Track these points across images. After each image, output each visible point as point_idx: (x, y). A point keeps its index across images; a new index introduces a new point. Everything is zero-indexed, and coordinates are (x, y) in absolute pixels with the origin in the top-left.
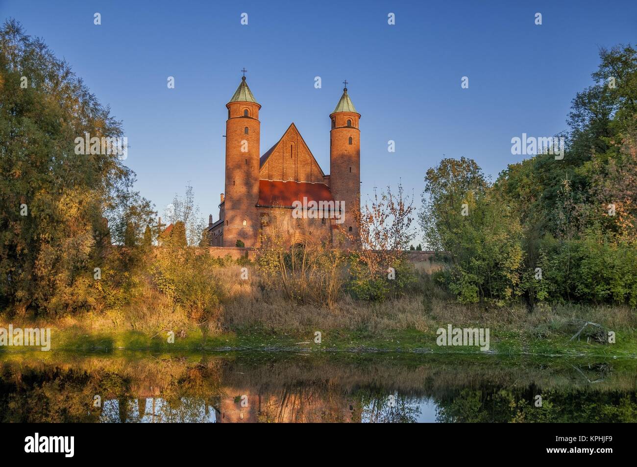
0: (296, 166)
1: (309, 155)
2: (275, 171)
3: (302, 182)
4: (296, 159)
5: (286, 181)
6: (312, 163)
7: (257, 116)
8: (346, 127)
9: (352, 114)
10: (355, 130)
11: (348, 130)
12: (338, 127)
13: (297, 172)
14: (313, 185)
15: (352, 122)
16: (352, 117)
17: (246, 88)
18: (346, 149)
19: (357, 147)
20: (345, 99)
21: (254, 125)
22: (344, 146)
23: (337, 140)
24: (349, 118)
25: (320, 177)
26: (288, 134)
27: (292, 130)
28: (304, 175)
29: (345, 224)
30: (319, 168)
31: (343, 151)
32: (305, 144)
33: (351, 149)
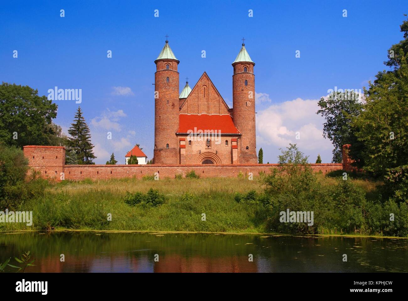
0: (208, 103)
2: (193, 107)
3: (212, 114)
4: (208, 98)
5: (200, 115)
6: (220, 100)
7: (176, 69)
8: (243, 73)
9: (248, 63)
10: (250, 74)
11: (244, 75)
12: (237, 73)
13: (208, 107)
14: (221, 116)
15: (248, 69)
16: (247, 65)
17: (168, 48)
18: (243, 89)
19: (252, 87)
20: (243, 52)
21: (174, 75)
22: (242, 87)
23: (236, 83)
24: (245, 66)
25: (226, 110)
26: (202, 80)
27: (205, 77)
28: (214, 110)
29: (243, 144)
30: (225, 104)
31: (240, 91)
32: (214, 87)
33: (247, 89)
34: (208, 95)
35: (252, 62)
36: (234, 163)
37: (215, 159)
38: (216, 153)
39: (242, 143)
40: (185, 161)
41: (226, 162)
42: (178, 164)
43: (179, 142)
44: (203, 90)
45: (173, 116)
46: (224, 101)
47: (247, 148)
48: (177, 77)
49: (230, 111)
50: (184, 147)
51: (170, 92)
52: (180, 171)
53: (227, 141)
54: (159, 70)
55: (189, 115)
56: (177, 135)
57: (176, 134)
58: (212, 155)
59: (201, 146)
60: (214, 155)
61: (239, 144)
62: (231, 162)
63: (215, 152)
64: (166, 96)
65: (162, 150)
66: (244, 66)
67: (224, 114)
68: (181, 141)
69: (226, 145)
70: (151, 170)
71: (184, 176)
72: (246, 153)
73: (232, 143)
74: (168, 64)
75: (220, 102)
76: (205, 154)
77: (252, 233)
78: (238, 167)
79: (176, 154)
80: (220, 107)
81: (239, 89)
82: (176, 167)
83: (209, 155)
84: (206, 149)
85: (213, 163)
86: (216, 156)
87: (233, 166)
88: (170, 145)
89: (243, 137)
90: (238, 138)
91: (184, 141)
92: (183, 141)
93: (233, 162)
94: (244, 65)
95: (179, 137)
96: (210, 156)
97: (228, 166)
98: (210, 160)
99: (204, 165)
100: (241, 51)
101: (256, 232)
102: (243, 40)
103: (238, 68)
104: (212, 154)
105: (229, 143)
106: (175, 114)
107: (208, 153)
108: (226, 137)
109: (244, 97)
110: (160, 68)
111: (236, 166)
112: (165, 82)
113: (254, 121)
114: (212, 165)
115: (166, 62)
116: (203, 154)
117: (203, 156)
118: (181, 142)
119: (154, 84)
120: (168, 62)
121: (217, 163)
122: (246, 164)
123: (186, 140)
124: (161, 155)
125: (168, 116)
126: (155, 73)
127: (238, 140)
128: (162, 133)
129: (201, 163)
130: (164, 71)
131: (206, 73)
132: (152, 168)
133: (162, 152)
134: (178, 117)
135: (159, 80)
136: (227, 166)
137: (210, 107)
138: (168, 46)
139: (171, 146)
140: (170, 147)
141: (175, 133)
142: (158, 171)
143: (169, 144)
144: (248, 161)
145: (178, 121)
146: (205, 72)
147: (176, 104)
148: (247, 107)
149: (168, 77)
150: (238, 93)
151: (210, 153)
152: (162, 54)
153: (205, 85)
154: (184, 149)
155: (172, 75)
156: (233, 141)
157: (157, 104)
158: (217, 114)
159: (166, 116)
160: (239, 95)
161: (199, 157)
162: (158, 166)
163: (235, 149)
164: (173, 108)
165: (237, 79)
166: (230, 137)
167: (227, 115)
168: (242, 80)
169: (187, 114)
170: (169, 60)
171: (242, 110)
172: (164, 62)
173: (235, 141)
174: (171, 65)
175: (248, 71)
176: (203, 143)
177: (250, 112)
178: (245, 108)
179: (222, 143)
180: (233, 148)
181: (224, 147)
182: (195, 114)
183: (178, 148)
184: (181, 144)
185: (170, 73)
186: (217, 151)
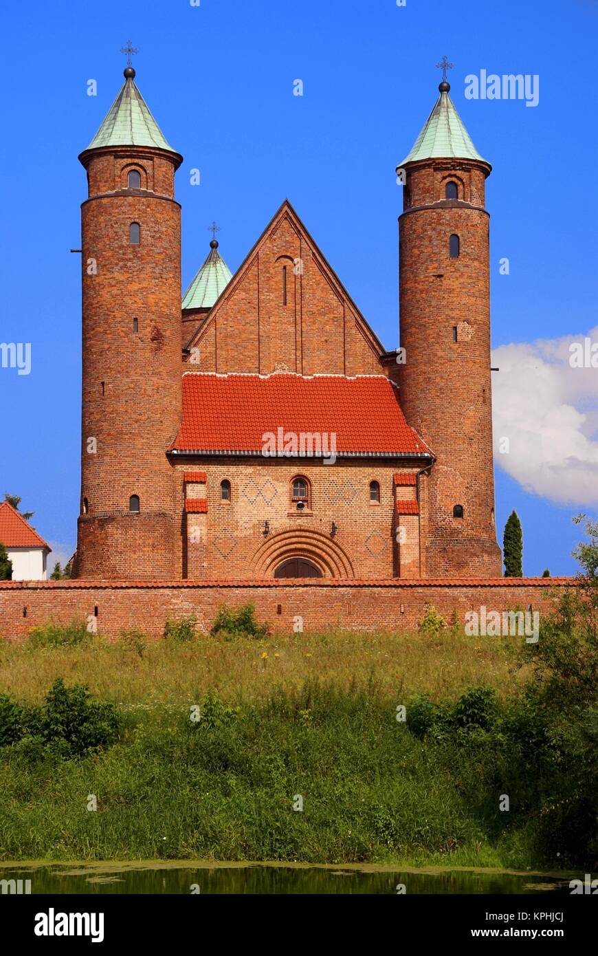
0: (299, 328)
1: (337, 293)
2: (237, 346)
3: (317, 375)
4: (298, 307)
5: (269, 376)
6: (348, 318)
7: (169, 187)
8: (442, 206)
9: (461, 164)
10: (468, 211)
11: (447, 215)
12: (417, 206)
13: (300, 347)
14: (351, 382)
15: (461, 187)
16: (459, 173)
17: (135, 102)
18: (441, 272)
19: (476, 263)
20: (442, 117)
21: (158, 215)
22: (436, 265)
23: (414, 247)
24: (450, 176)
25: (372, 359)
26: (273, 233)
27: (285, 224)
28: (323, 357)
29: (439, 498)
30: (368, 334)
31: (431, 280)
32: (323, 264)
33: (457, 270)
34: (298, 296)
35: (479, 158)
36: (404, 574)
37: (326, 557)
38: (333, 534)
39: (438, 489)
40: (205, 564)
41: (373, 568)
42: (179, 577)
43: (180, 488)
44: (280, 277)
45: (155, 379)
46: (362, 319)
47: (458, 512)
48: (171, 223)
49: (387, 359)
50: (200, 508)
51: (145, 284)
52: (186, 605)
53: (374, 485)
54: (100, 194)
55: (220, 380)
56: (173, 459)
57: (170, 456)
59: (272, 506)
60: (324, 543)
61: (424, 495)
62: (391, 571)
63: (327, 530)
64: (127, 300)
65: (110, 519)
66: (444, 178)
67: (364, 372)
68: (189, 482)
69: (373, 502)
70: (64, 604)
71: (202, 628)
72: (455, 532)
73: (394, 493)
74: (133, 167)
75: (348, 325)
76: (287, 535)
77: (477, 870)
78: (420, 590)
79: (168, 535)
80: (348, 346)
81: (426, 273)
82: (167, 591)
83: (304, 540)
84: (290, 515)
85: (318, 574)
86: (331, 544)
87: (401, 586)
88: (143, 499)
89: (441, 468)
90: (421, 473)
91: (201, 483)
92: (197, 482)
93: (402, 571)
94: (447, 173)
95: (179, 467)
96: (305, 546)
97: (380, 586)
98: (306, 563)
99: (282, 581)
100: (435, 111)
101: (493, 866)
102: (445, 66)
103: (421, 185)
104: (315, 536)
105: (385, 491)
106: (164, 373)
107: (297, 533)
108: (373, 466)
109: (444, 303)
110: (101, 184)
111: (411, 586)
112: (125, 243)
113: (484, 402)
114: (313, 581)
115: (129, 161)
117: (277, 546)
118: (189, 487)
119: (81, 249)
120: (136, 161)
121: (336, 572)
122: (454, 577)
123: (209, 479)
124: (109, 542)
125: (136, 383)
126: (83, 205)
127: (422, 478)
128: (111, 452)
129: (270, 574)
130: (117, 195)
131: (289, 207)
132: (71, 593)
133: (110, 529)
134: (176, 386)
135: (97, 234)
136: (375, 586)
137: (307, 345)
138: (133, 91)
139: (150, 505)
140: (143, 509)
141: (163, 452)
142: (96, 608)
143: (140, 495)
144: (460, 565)
145: (177, 404)
146: (287, 203)
147: (167, 334)
148: (456, 346)
149: (137, 220)
150: (420, 287)
151: (308, 534)
152: (109, 125)
153: (288, 254)
154: (202, 517)
155: (153, 215)
156: (398, 485)
157: (92, 333)
158: (337, 375)
159: (128, 380)
160: (424, 295)
161: (264, 548)
162: (96, 588)
163: (410, 514)
164: (158, 349)
165: (415, 231)
166: (387, 469)
167: (377, 379)
168: (439, 233)
169: (214, 373)
170: (141, 149)
171: (435, 359)
172: (118, 160)
173: (407, 485)
174: (149, 171)
175: (464, 198)
176: (279, 490)
177: (471, 364)
178: (450, 348)
179: (354, 493)
180: (401, 514)
181: (366, 509)
182: (246, 374)
183: (177, 511)
184: (191, 498)
185: (144, 205)
186: (333, 524)
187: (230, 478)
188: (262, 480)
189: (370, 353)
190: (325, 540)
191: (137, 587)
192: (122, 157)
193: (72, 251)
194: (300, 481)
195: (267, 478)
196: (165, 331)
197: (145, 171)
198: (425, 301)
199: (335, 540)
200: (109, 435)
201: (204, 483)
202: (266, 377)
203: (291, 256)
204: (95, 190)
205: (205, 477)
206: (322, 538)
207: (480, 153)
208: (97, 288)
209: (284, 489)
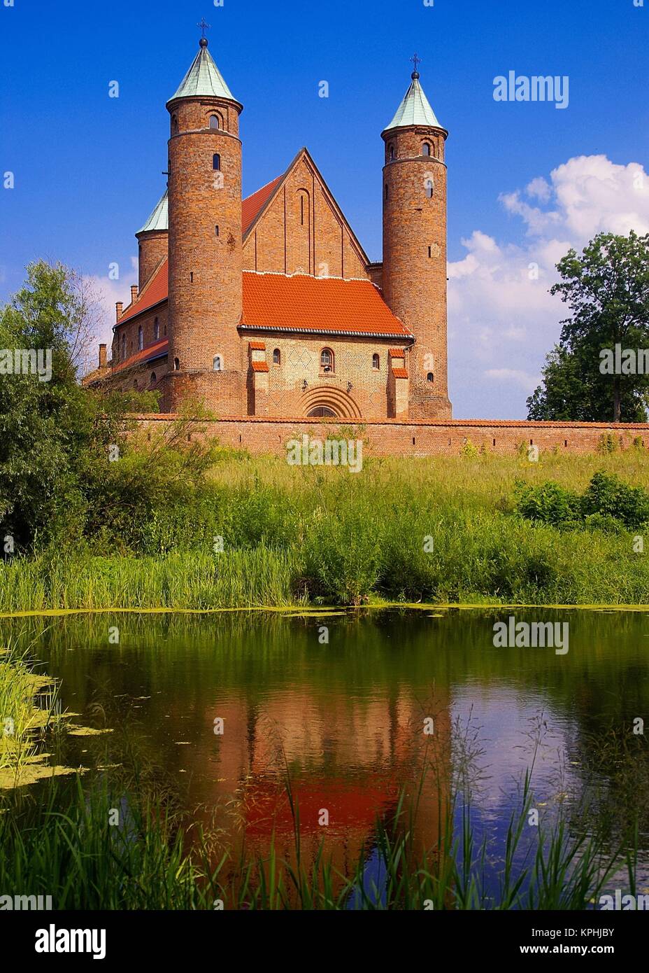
0: (312, 242)
1: (338, 217)
2: (270, 252)
3: (324, 277)
4: (311, 227)
5: (292, 276)
6: (345, 237)
7: (236, 130)
8: (422, 159)
9: (432, 131)
10: (438, 165)
11: (424, 166)
12: (403, 158)
13: (313, 256)
14: (347, 283)
15: (432, 147)
16: (431, 137)
17: (210, 65)
18: (419, 207)
19: (442, 202)
20: (416, 96)
22: (417, 201)
23: (400, 187)
24: (426, 138)
25: (360, 267)
26: (295, 171)
27: (303, 165)
28: (328, 264)
29: (418, 367)
30: (358, 249)
31: (413, 212)
32: (329, 196)
33: (431, 206)
34: (311, 219)
37: (342, 406)
38: (348, 391)
39: (417, 361)
43: (246, 353)
44: (299, 204)
46: (355, 238)
47: (430, 378)
49: (370, 268)
50: (263, 368)
51: (224, 201)
53: (376, 357)
54: (188, 131)
55: (259, 276)
56: (242, 332)
57: (238, 329)
58: (336, 396)
59: (308, 369)
60: (341, 396)
61: (408, 364)
63: (344, 387)
64: (212, 212)
66: (422, 140)
67: (356, 277)
68: (254, 349)
69: (374, 369)
72: (428, 391)
73: (389, 363)
74: (214, 113)
75: (345, 241)
76: (318, 390)
78: (461, 428)
79: (238, 387)
80: (344, 258)
81: (409, 207)
83: (328, 394)
84: (320, 376)
85: (334, 416)
86: (347, 398)
87: (449, 426)
88: (222, 360)
89: (418, 346)
90: (407, 349)
91: (262, 350)
92: (259, 349)
94: (424, 136)
95: (244, 338)
96: (328, 399)
97: (436, 425)
98: (327, 410)
102: (415, 61)
103: (406, 144)
104: (336, 391)
105: (383, 361)
106: (235, 268)
107: (325, 389)
108: (375, 343)
109: (423, 229)
110: (190, 124)
111: (455, 426)
112: (210, 169)
115: (211, 108)
116: (312, 392)
117: (310, 398)
118: (254, 353)
119: (166, 171)
120: (216, 108)
121: (348, 417)
123: (267, 347)
124: (199, 391)
125: (217, 274)
127: (407, 353)
128: (199, 325)
129: (305, 417)
130: (203, 132)
131: (307, 152)
133: (199, 381)
134: (240, 279)
135: (187, 161)
137: (317, 254)
138: (207, 56)
139: (227, 365)
140: (223, 368)
141: (235, 326)
143: (220, 357)
145: (241, 291)
146: (305, 150)
147: (237, 239)
148: (430, 260)
149: (218, 153)
150: (405, 217)
151: (331, 390)
152: (193, 80)
153: (305, 188)
154: (265, 375)
155: (229, 150)
156: (393, 357)
157: (182, 235)
158: (337, 278)
159: (212, 271)
160: (407, 223)
161: (302, 399)
162: (240, 421)
163: (403, 378)
164: (232, 250)
165: (401, 176)
166: (384, 346)
167: (364, 282)
168: (419, 179)
169: (254, 271)
170: (221, 100)
171: (416, 269)
172: (203, 106)
173: (399, 357)
174: (225, 117)
175: (434, 155)
176: (313, 358)
177: (439, 274)
178: (426, 262)
179: (363, 362)
180: (397, 378)
181: (370, 373)
182: (276, 273)
183: (244, 370)
184: (255, 361)
185: (222, 141)
186: (349, 383)
187: (280, 348)
188: (301, 350)
189: (359, 263)
190: (342, 394)
191: (269, 422)
192: (206, 105)
193: (163, 173)
194: (327, 352)
195: (305, 348)
196: (236, 236)
197: (222, 116)
198: (409, 227)
199: (350, 395)
200: (197, 312)
201: (264, 350)
202: (290, 276)
203: (307, 189)
204: (185, 128)
205: (264, 346)
206: (341, 393)
207: (440, 122)
208: (187, 202)
209: (316, 356)
